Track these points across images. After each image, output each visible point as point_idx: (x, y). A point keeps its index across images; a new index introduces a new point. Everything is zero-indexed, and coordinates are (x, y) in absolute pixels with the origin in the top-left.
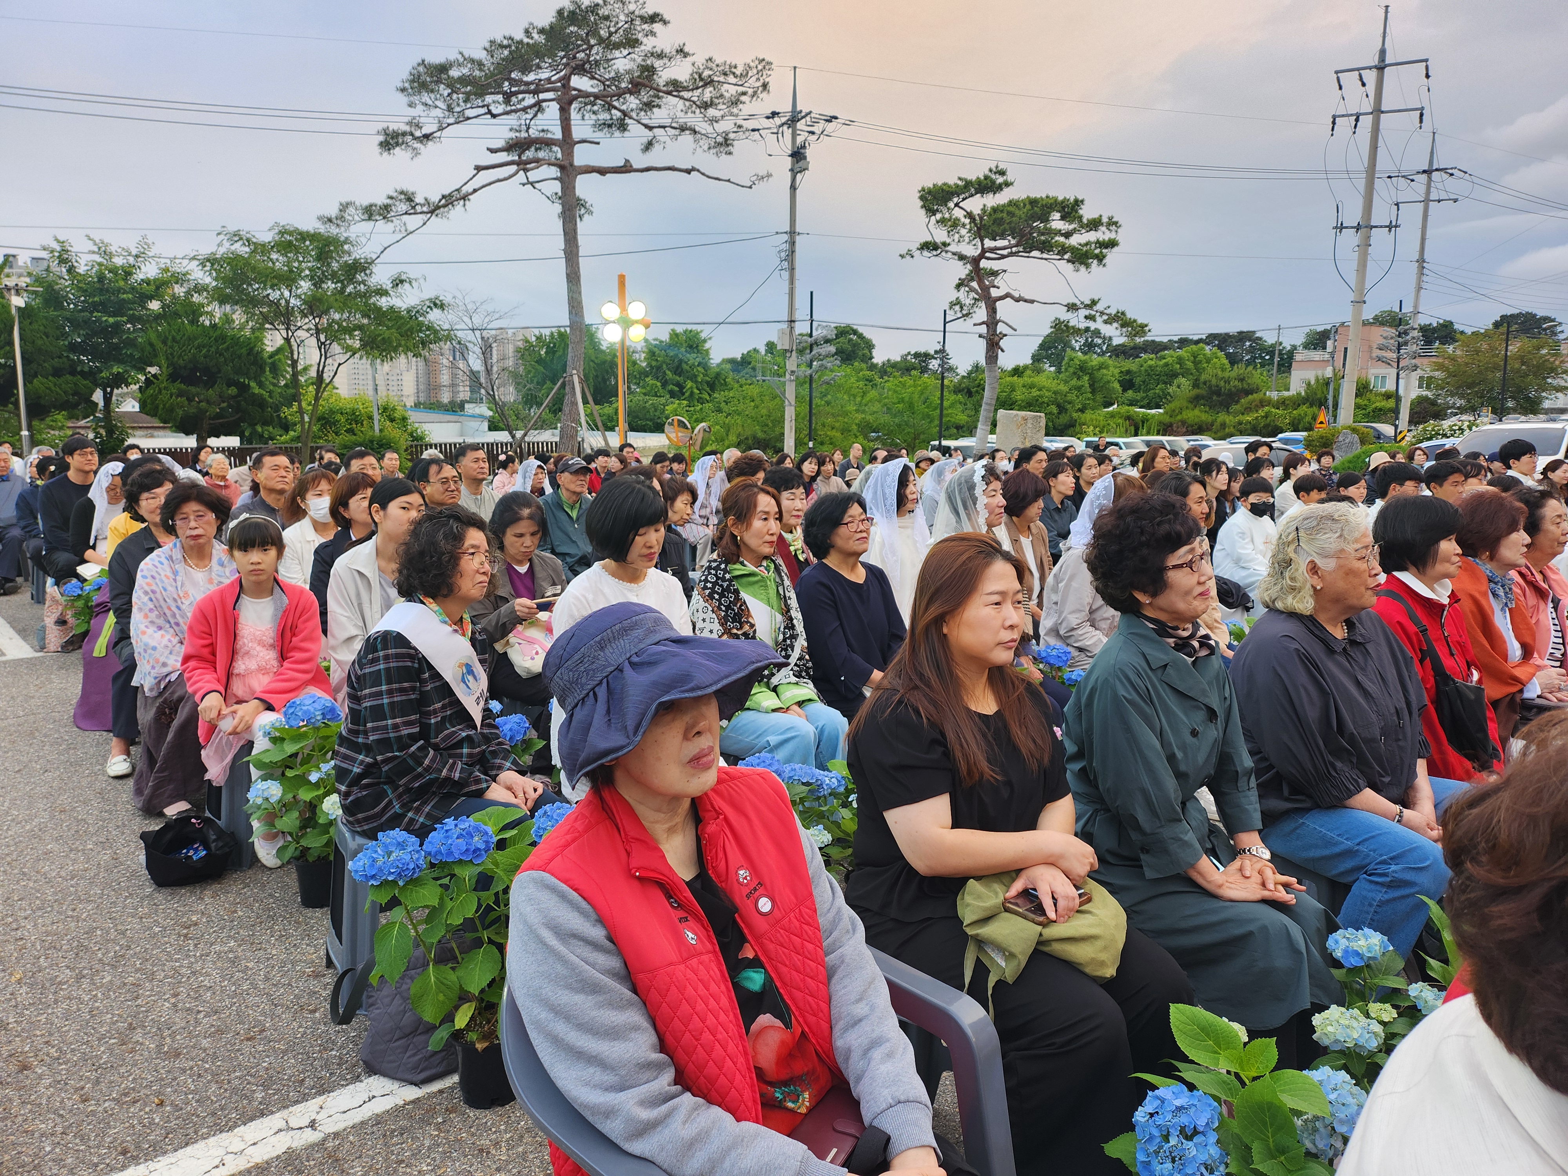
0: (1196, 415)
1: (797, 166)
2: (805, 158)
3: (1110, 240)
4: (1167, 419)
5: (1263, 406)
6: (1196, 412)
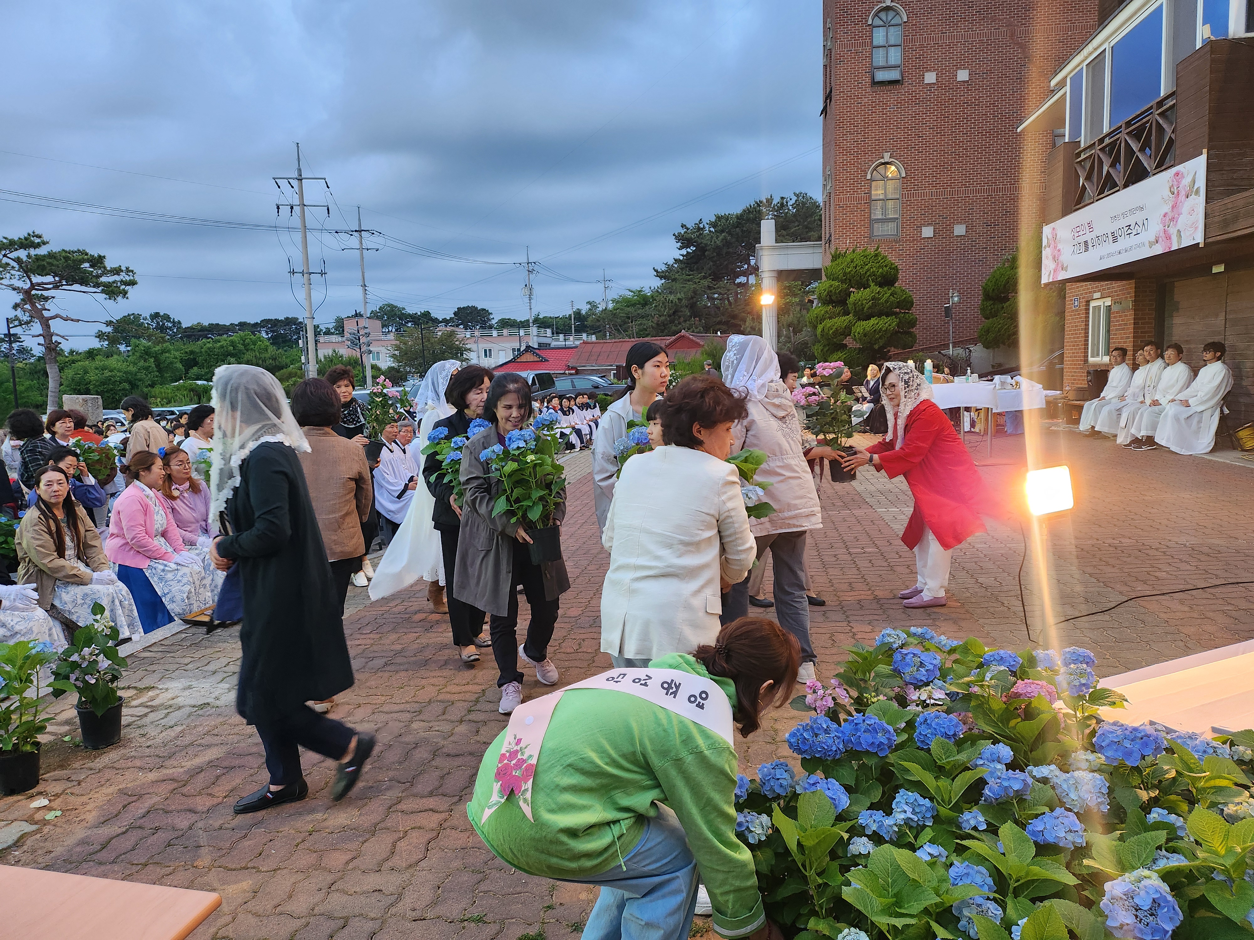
3: (130, 280)
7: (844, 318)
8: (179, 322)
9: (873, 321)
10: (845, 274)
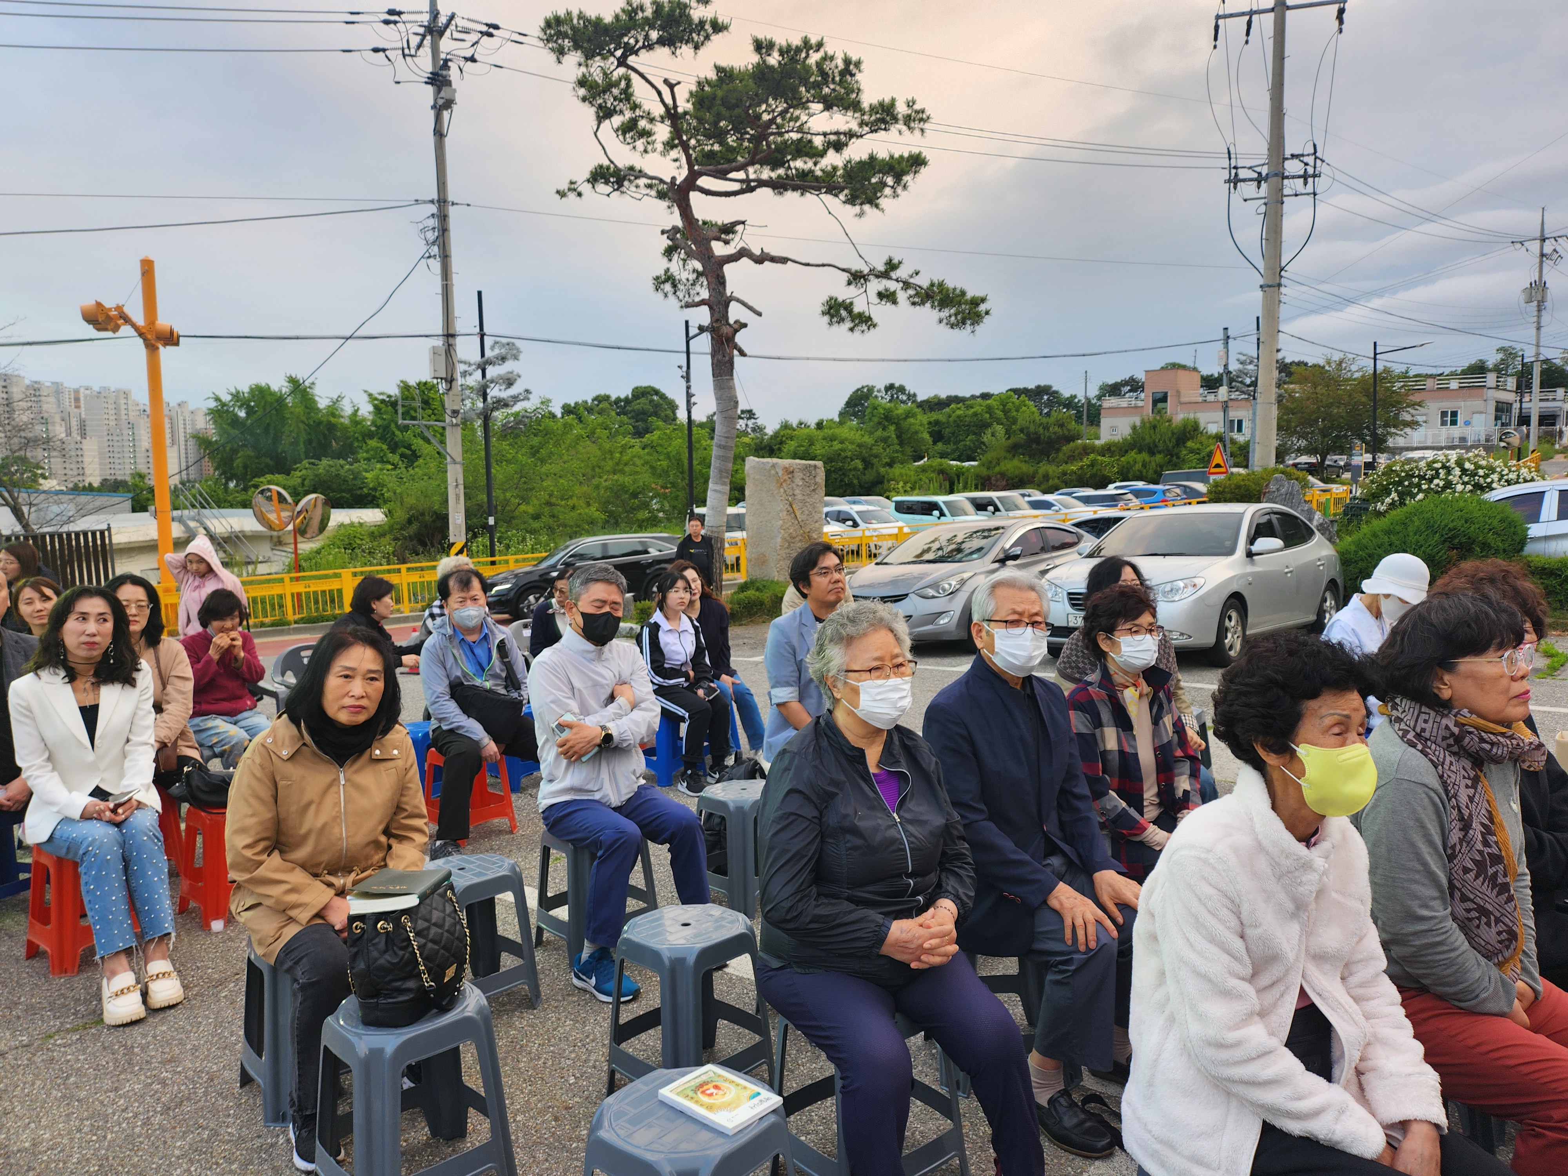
0: (1015, 465)
1: (440, 98)
2: (449, 83)
3: (911, 154)
4: (984, 472)
5: (1088, 454)
6: (1016, 462)
8: (915, 395)
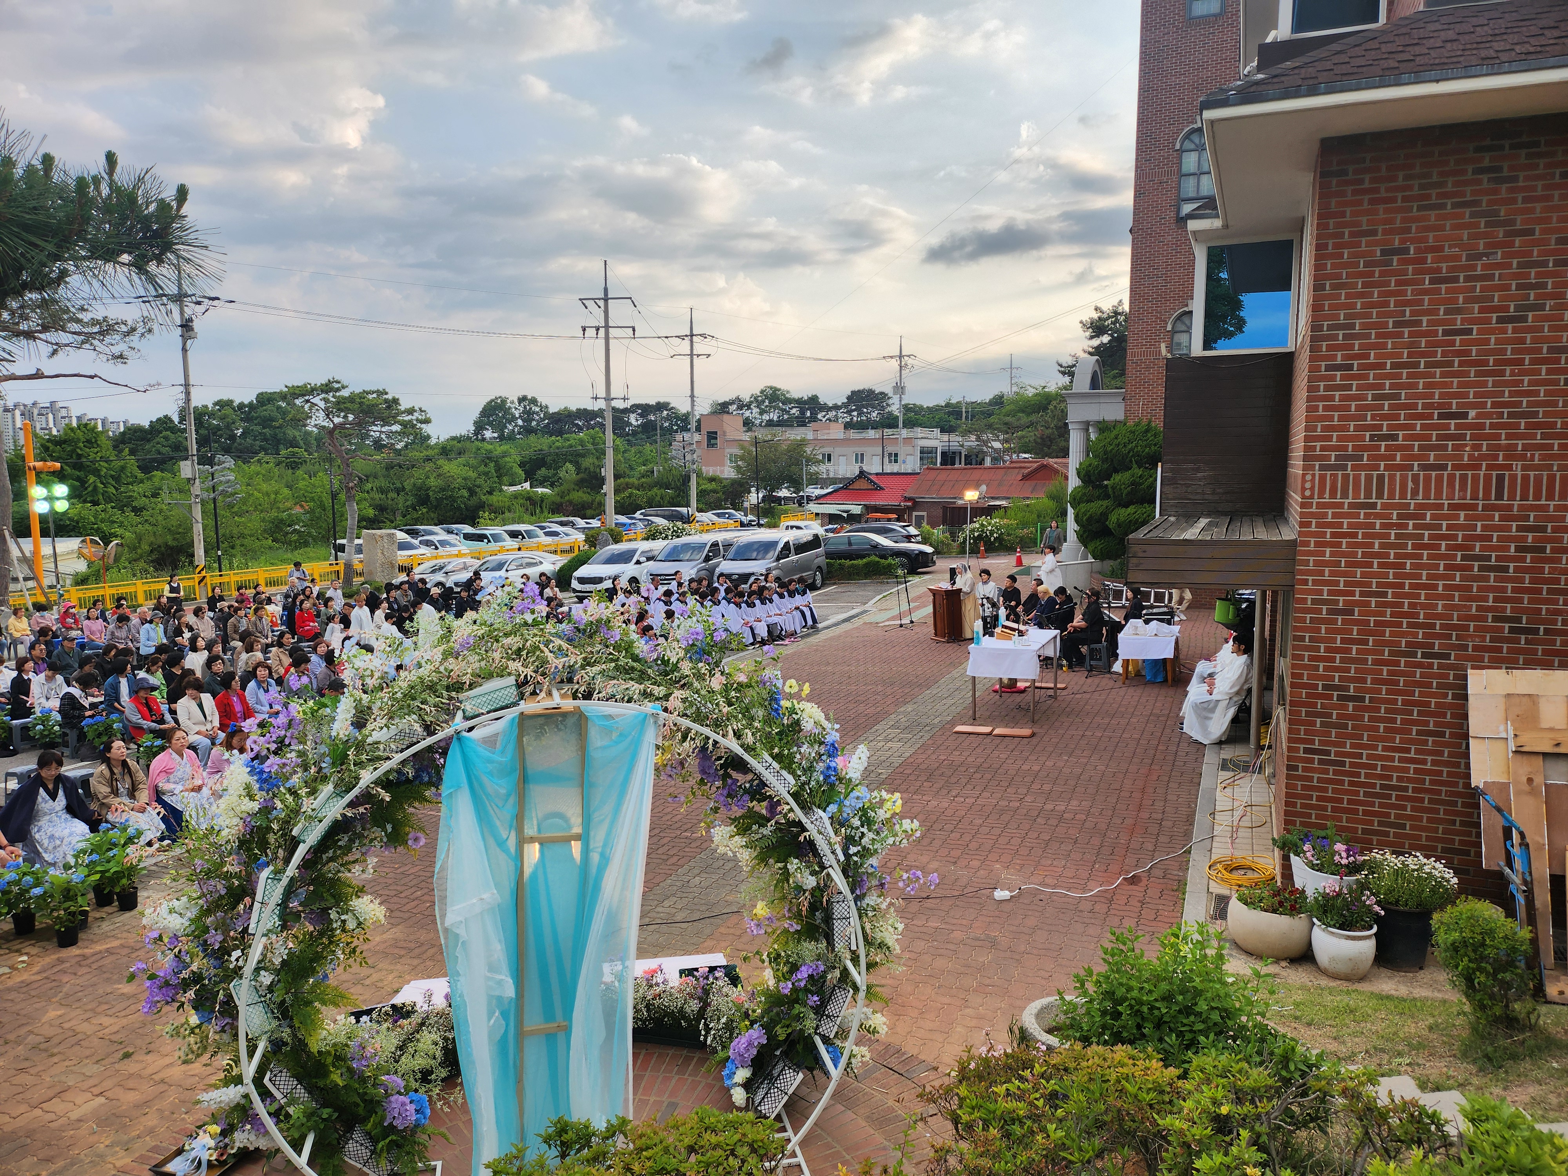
1: (186, 335)
2: (192, 330)
4: (558, 499)
6: (580, 494)
7: (1100, 502)
8: (547, 407)
9: (1131, 509)
10: (1106, 453)
